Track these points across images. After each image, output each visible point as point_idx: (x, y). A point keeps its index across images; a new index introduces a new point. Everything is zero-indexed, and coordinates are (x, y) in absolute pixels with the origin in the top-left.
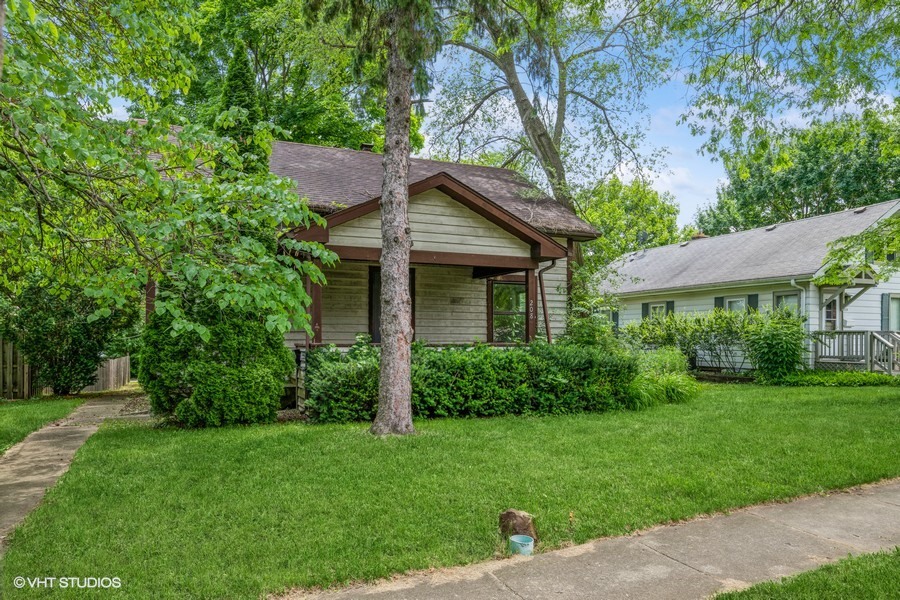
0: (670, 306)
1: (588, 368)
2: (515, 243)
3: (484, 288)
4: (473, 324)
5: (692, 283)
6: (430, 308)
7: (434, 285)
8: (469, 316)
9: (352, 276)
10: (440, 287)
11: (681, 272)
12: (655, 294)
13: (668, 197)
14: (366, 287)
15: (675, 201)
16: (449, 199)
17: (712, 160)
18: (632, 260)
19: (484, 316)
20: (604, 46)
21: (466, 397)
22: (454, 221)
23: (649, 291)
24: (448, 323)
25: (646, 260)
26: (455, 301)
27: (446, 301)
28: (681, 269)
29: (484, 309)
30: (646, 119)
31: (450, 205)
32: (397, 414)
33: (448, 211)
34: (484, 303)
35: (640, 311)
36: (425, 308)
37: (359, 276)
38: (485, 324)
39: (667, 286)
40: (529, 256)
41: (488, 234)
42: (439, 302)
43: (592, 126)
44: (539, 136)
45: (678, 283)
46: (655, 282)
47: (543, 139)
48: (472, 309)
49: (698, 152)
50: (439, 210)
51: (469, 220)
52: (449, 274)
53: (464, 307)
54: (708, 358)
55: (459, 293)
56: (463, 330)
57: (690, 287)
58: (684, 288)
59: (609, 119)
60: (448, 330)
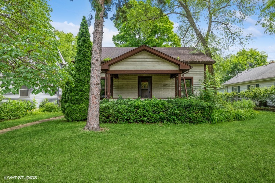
0: (258, 86)
1: (190, 107)
2: (173, 65)
3: (174, 81)
4: (171, 92)
5: (265, 77)
6: (157, 88)
7: (158, 81)
8: (169, 90)
9: (133, 79)
10: (160, 81)
11: (262, 74)
12: (252, 82)
13: (263, 53)
14: (137, 82)
15: (266, 53)
16: (149, 53)
17: (270, 34)
18: (246, 72)
19: (175, 90)
20: (226, 6)
21: (141, 117)
22: (151, 60)
23: (249, 81)
24: (163, 92)
25: (251, 72)
26: (164, 85)
27: (162, 85)
28: (262, 73)
29: (174, 88)
30: (242, 24)
31: (149, 55)
32: (90, 123)
33: (149, 57)
34: (174, 86)
35: (247, 88)
36: (155, 88)
37: (135, 79)
38: (175, 92)
39: (256, 79)
40: (178, 69)
41: (163, 63)
42: (159, 86)
43: (224, 31)
44: (198, 35)
45: (260, 78)
46: (252, 78)
47: (199, 35)
48: (170, 88)
49: (264, 33)
50: (146, 57)
51: (156, 59)
52: (163, 77)
53: (167, 87)
54: (271, 103)
55: (166, 83)
56: (167, 94)
57: (264, 79)
58: (262, 79)
59: (229, 28)
60: (162, 94)
